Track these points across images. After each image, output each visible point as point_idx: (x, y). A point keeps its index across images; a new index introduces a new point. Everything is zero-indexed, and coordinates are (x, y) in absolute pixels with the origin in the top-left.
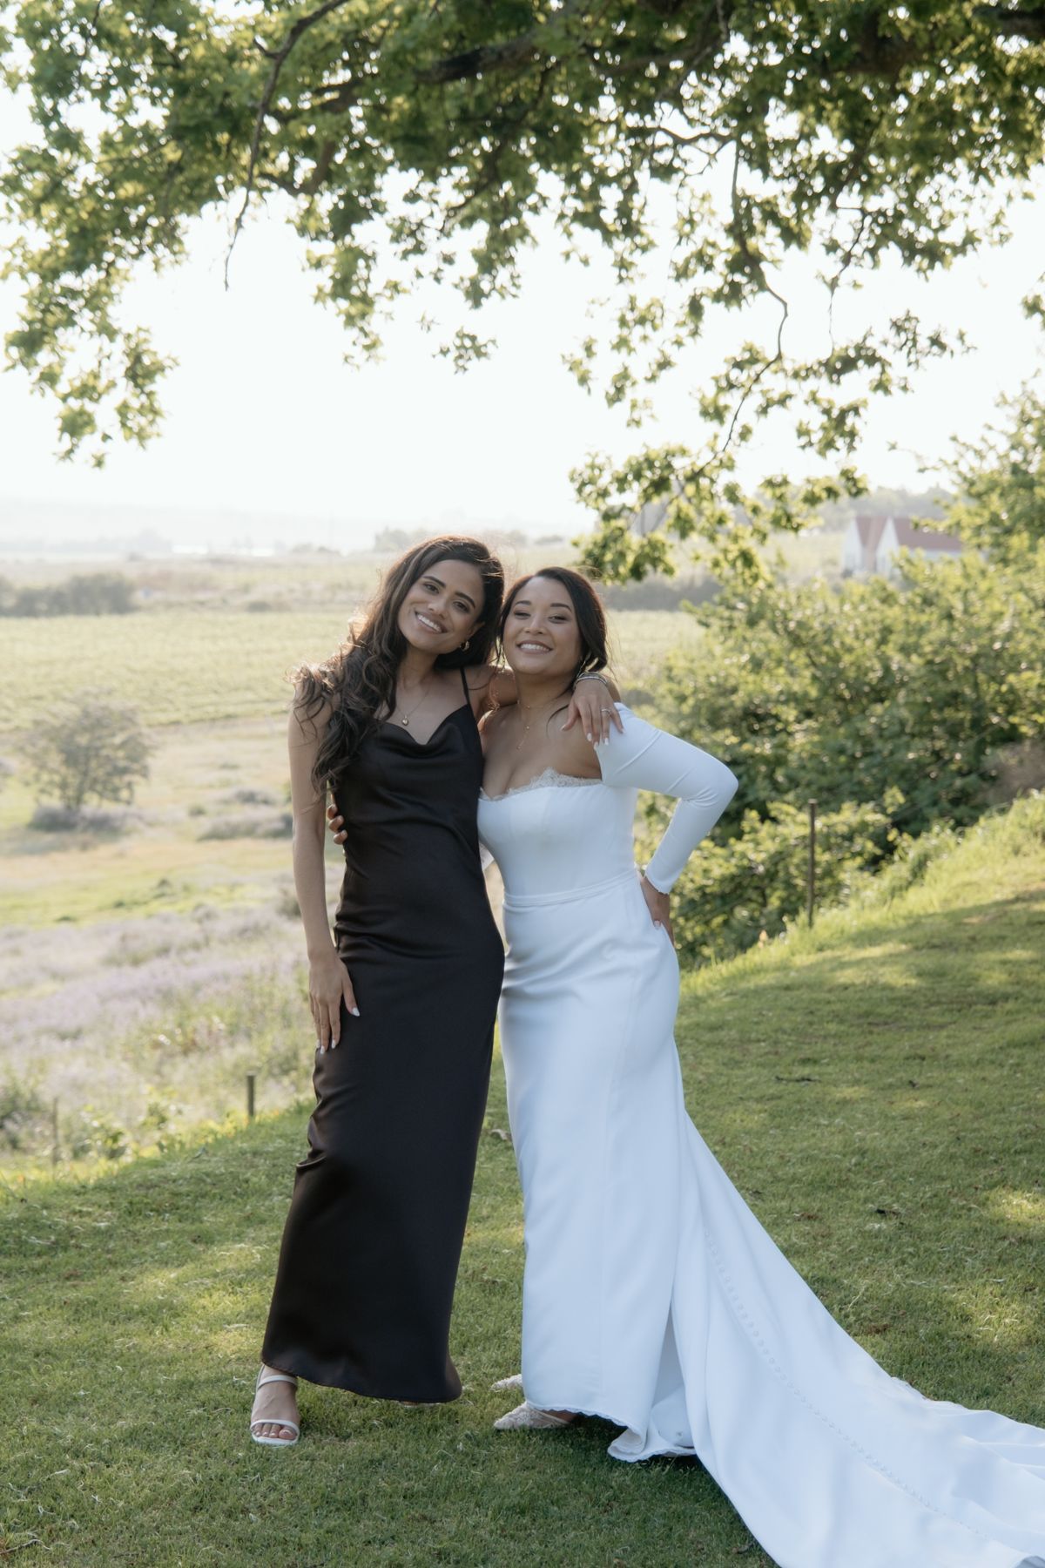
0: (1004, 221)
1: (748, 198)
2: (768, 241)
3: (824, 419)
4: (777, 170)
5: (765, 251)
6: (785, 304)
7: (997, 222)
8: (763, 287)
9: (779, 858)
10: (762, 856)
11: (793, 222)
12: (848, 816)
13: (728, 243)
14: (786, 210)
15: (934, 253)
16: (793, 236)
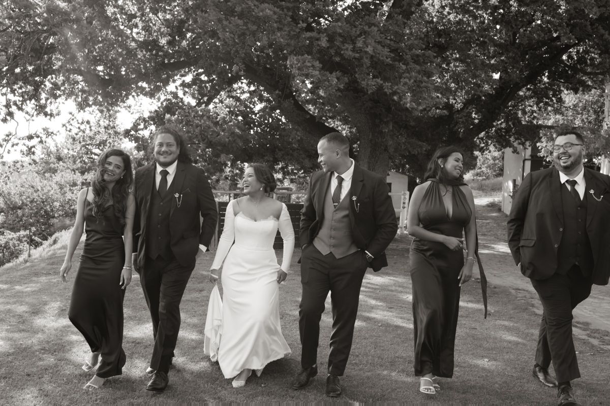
0: (59, 108)
1: (10, 100)
2: (14, 109)
3: (27, 148)
4: (17, 94)
5: (14, 111)
6: (18, 123)
7: (57, 108)
8: (13, 119)
9: (7, 242)
10: (4, 242)
11: (20, 106)
12: (22, 233)
13: (4, 109)
14: (19, 103)
15: (51, 115)
16: (20, 109)
